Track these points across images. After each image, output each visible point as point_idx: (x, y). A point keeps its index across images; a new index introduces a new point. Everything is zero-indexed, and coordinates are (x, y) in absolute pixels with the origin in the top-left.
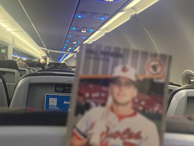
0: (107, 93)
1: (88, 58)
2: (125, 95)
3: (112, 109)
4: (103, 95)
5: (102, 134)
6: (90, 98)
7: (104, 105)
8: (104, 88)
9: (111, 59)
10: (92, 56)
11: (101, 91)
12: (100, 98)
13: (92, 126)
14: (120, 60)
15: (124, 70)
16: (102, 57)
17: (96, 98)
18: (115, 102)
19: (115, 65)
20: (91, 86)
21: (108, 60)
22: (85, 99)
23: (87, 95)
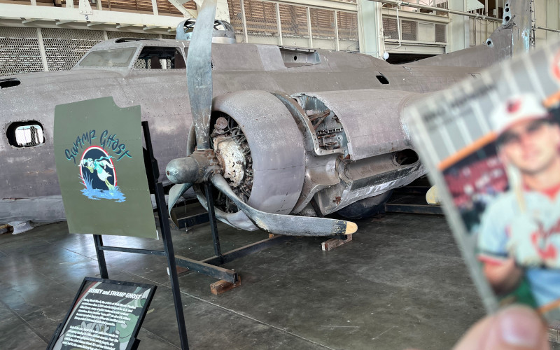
0: (502, 167)
1: (432, 129)
2: (538, 152)
3: (527, 188)
4: (497, 173)
5: (534, 237)
6: (476, 190)
7: (507, 188)
8: (492, 162)
9: (476, 105)
10: (439, 121)
11: (490, 170)
12: (494, 181)
13: (507, 233)
14: (494, 96)
15: (512, 108)
16: (456, 112)
17: (487, 185)
18: (526, 173)
19: (488, 111)
20: (467, 172)
21: (470, 111)
22: (469, 198)
23: (468, 189)
